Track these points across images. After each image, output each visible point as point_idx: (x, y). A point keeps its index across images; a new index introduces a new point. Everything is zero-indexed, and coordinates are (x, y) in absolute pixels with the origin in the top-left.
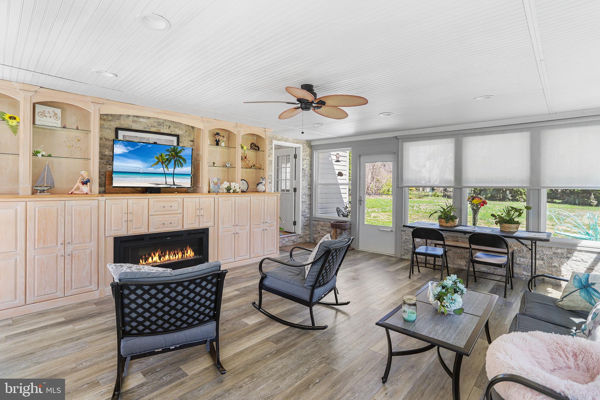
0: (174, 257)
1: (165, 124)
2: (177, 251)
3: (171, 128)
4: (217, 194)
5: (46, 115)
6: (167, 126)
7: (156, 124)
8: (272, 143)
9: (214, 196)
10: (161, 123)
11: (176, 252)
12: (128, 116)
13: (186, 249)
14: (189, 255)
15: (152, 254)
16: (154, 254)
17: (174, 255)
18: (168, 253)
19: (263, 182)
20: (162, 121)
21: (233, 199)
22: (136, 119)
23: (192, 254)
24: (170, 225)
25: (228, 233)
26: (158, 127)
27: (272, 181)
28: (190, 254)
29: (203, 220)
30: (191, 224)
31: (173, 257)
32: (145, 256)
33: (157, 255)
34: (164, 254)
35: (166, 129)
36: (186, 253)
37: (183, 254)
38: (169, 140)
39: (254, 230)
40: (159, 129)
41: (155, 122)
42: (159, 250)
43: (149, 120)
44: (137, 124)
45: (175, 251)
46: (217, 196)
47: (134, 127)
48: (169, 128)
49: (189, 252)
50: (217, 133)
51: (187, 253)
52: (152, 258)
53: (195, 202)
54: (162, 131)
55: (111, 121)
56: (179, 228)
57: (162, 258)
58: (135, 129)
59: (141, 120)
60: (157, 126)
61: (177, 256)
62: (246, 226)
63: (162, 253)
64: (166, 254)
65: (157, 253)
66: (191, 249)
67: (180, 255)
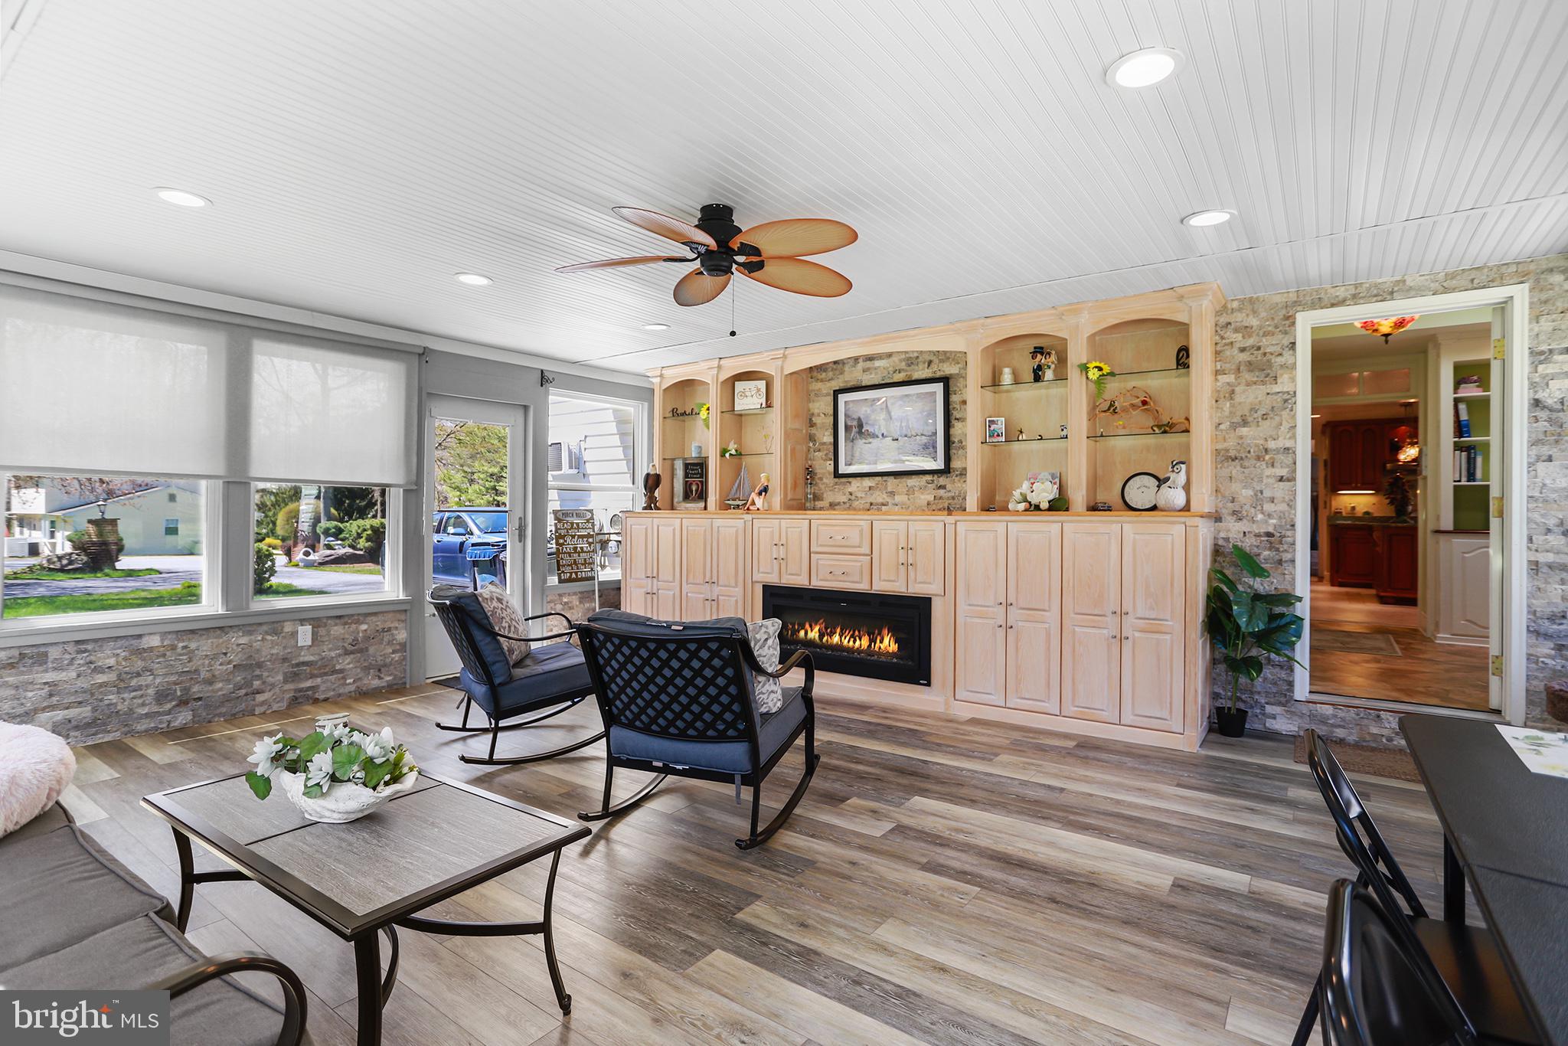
0: (851, 643)
1: (921, 359)
2: (859, 632)
3: (932, 365)
4: (950, 514)
5: (747, 394)
6: (924, 363)
7: (903, 365)
8: (1293, 324)
9: (943, 518)
10: (911, 360)
11: (857, 633)
12: (856, 359)
13: (879, 634)
14: (886, 648)
15: (807, 626)
16: (811, 626)
17: (852, 639)
18: (838, 630)
19: (1173, 476)
20: (916, 355)
21: (1001, 528)
22: (868, 364)
23: (894, 648)
24: (843, 578)
25: (986, 621)
26: (906, 371)
27: (1294, 471)
28: (888, 644)
29: (916, 575)
30: (888, 582)
31: (849, 641)
32: (794, 626)
33: (817, 629)
34: (831, 631)
35: (923, 369)
36: (878, 641)
37: (872, 641)
38: (927, 393)
39: (1077, 629)
40: (909, 373)
41: (901, 361)
42: (821, 621)
43: (891, 360)
44: (871, 374)
45: (854, 632)
46: (950, 519)
47: (867, 379)
48: (929, 366)
49: (886, 640)
50: (1035, 348)
51: (881, 642)
52: (806, 633)
53: (896, 532)
54: (916, 376)
55: (832, 379)
56: (862, 587)
57: (825, 638)
58: (868, 384)
59: (877, 363)
60: (905, 368)
61: (858, 643)
62: (1044, 610)
63: (826, 629)
64: (835, 633)
65: (816, 624)
66: (893, 635)
67: (864, 642)
